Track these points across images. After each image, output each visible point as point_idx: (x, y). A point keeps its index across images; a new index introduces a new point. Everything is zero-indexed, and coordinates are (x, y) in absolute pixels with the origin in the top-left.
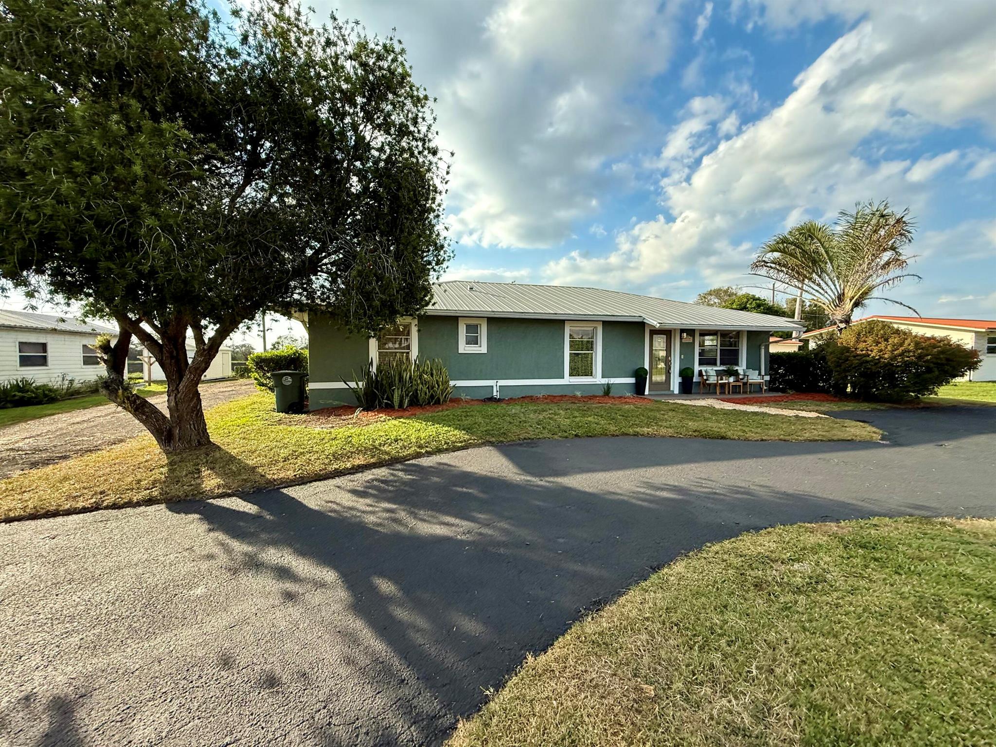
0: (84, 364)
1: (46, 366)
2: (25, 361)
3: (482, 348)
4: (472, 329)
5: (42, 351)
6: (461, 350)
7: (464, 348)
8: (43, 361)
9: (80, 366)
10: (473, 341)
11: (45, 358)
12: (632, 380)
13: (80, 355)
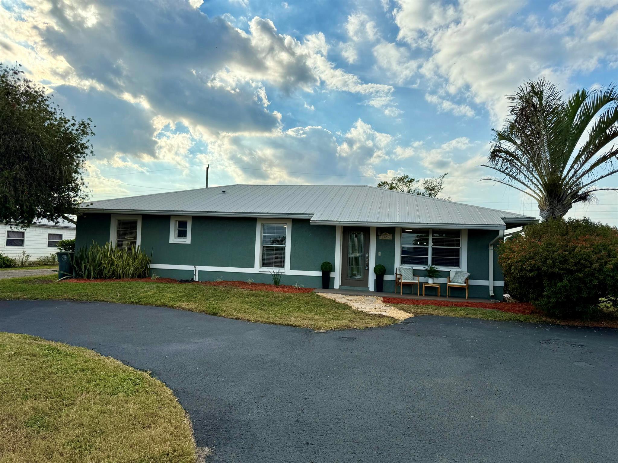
0: (48, 246)
1: (23, 246)
2: (10, 243)
3: (187, 240)
4: (182, 225)
5: (22, 237)
6: (171, 241)
7: (173, 239)
8: (21, 243)
9: (45, 247)
10: (182, 234)
11: (22, 241)
12: (319, 274)
13: (46, 240)
